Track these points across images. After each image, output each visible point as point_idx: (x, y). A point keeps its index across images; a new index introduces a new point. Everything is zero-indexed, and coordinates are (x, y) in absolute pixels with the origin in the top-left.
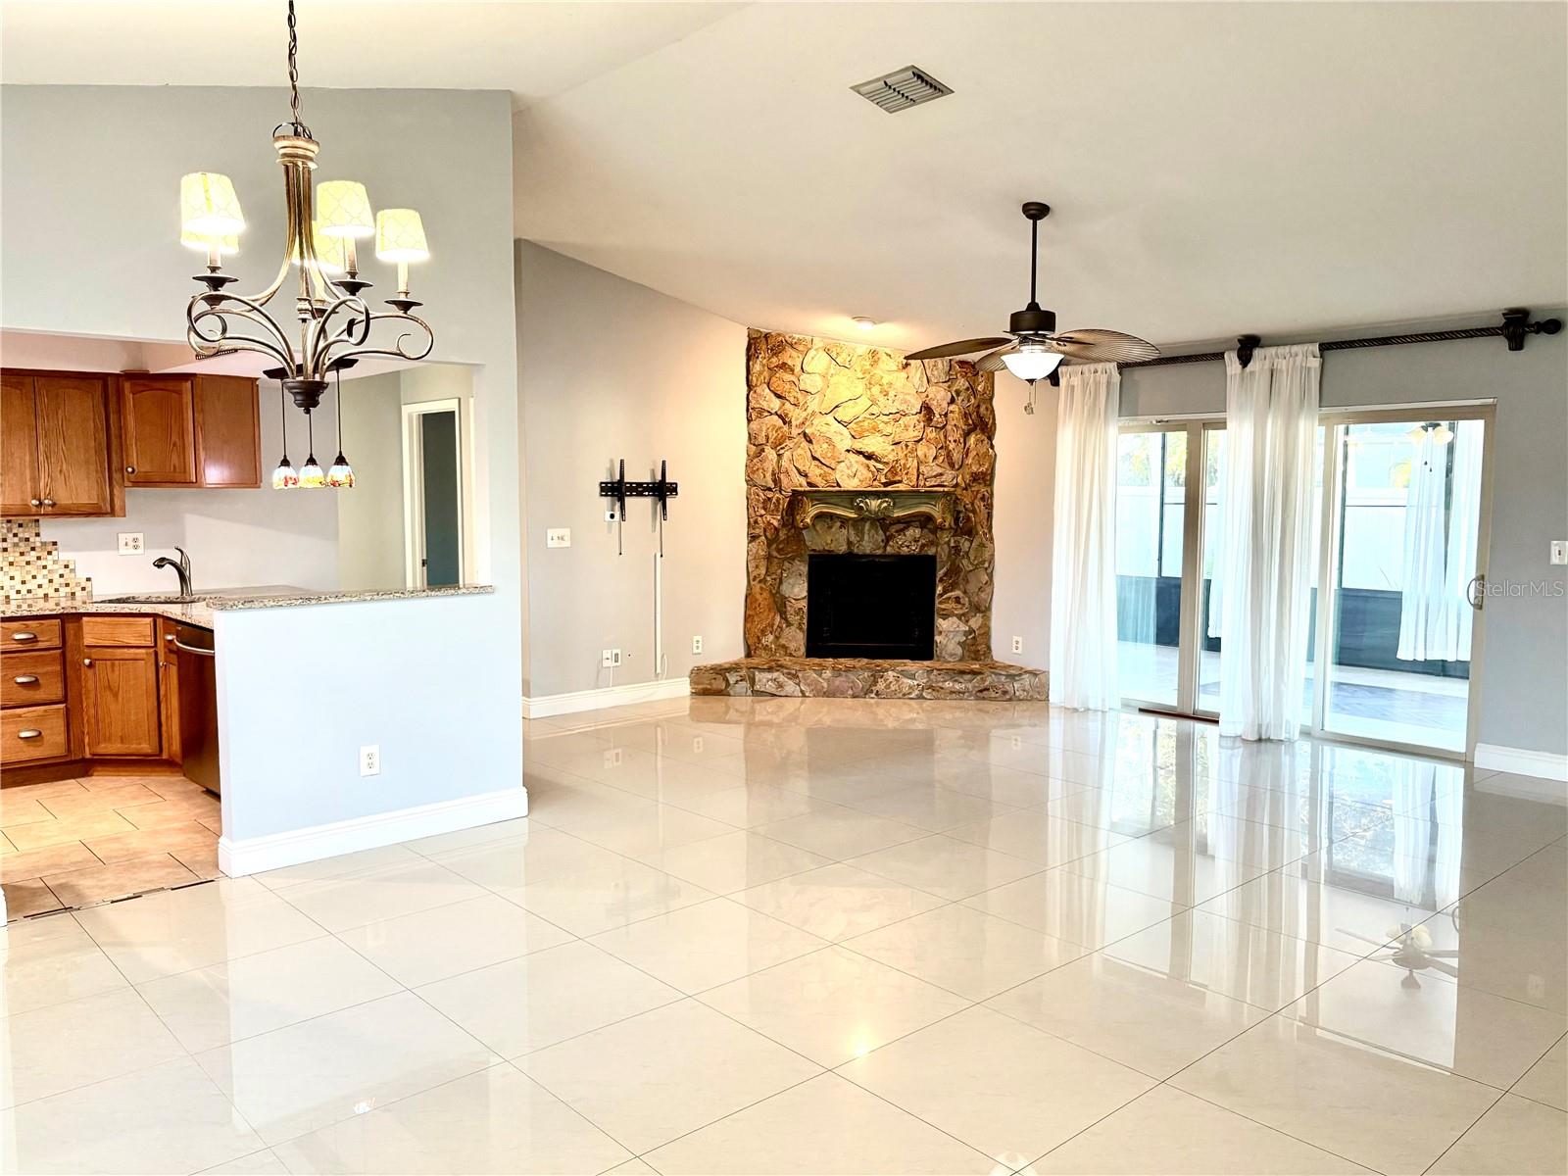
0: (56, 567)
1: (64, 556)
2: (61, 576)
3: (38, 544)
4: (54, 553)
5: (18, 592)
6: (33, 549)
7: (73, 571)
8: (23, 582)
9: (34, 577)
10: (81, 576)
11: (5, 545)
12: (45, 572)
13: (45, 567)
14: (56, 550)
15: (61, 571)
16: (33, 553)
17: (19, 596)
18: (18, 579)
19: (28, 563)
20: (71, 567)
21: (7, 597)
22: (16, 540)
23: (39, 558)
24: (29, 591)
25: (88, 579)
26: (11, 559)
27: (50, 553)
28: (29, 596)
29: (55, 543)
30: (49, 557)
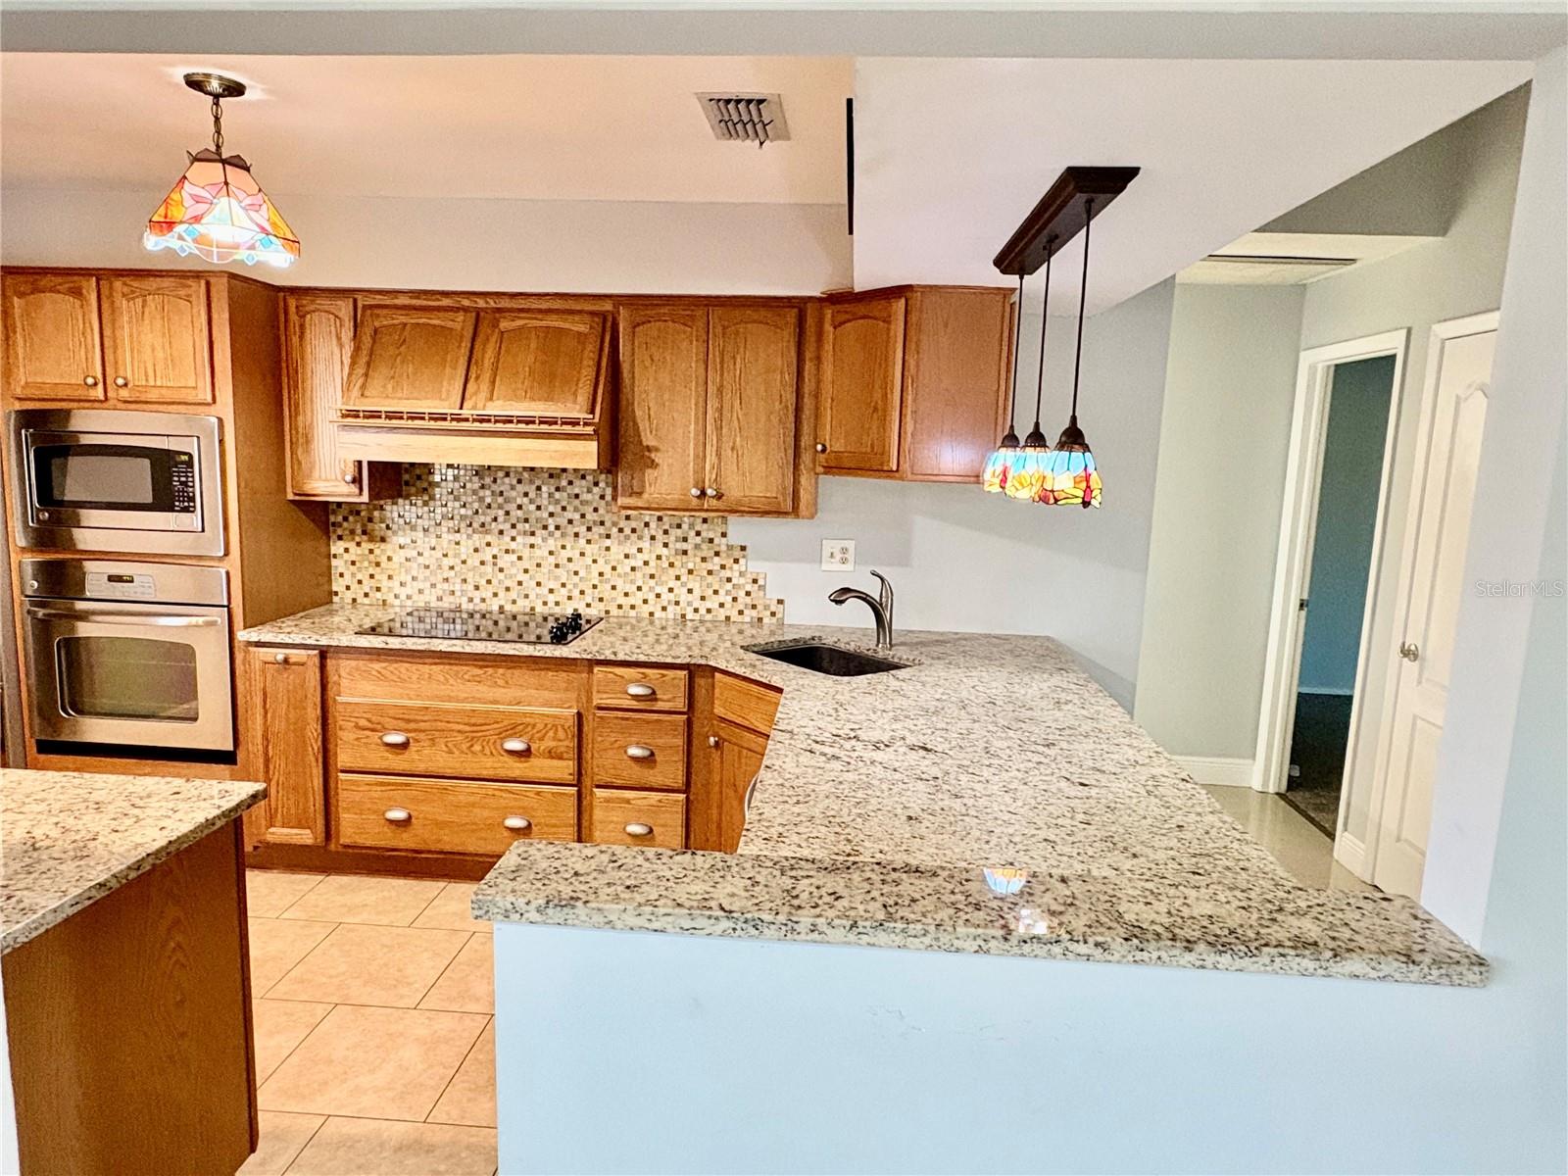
0: (742, 581)
1: (752, 566)
2: (748, 594)
3: (723, 548)
4: (742, 561)
5: (696, 610)
6: (717, 554)
7: (762, 588)
8: (703, 598)
9: (716, 592)
10: (773, 595)
11: (685, 546)
12: (729, 586)
13: (729, 580)
14: (744, 557)
15: (748, 588)
16: (716, 559)
17: (697, 617)
18: (697, 593)
19: (710, 572)
20: (761, 582)
21: (683, 616)
22: (698, 540)
23: (723, 567)
24: (709, 611)
25: (780, 602)
26: (691, 566)
27: (736, 561)
28: (709, 617)
29: (743, 548)
30: (736, 566)
